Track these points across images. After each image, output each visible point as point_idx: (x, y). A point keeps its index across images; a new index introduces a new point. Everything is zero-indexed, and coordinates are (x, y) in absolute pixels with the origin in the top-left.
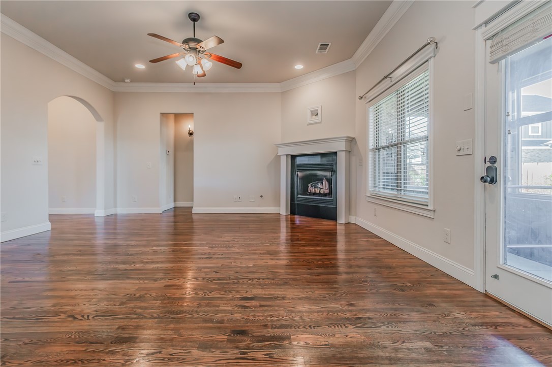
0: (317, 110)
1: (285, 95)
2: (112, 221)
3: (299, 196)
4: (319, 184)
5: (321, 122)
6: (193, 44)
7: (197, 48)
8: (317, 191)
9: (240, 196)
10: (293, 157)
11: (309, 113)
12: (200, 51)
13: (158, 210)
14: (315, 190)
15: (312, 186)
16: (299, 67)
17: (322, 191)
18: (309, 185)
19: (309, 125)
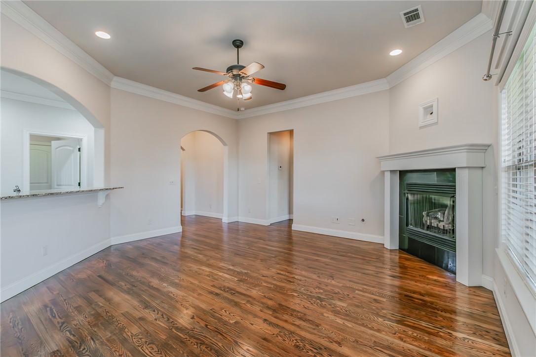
0: (432, 106)
1: (394, 90)
2: (234, 227)
3: (411, 227)
4: (440, 213)
5: (436, 123)
6: (236, 72)
7: (240, 75)
8: (435, 223)
9: (337, 218)
10: (403, 173)
11: (421, 111)
12: (243, 76)
13: (266, 222)
14: (431, 223)
15: (428, 215)
16: (396, 52)
17: (441, 225)
18: (424, 213)
19: (421, 128)
